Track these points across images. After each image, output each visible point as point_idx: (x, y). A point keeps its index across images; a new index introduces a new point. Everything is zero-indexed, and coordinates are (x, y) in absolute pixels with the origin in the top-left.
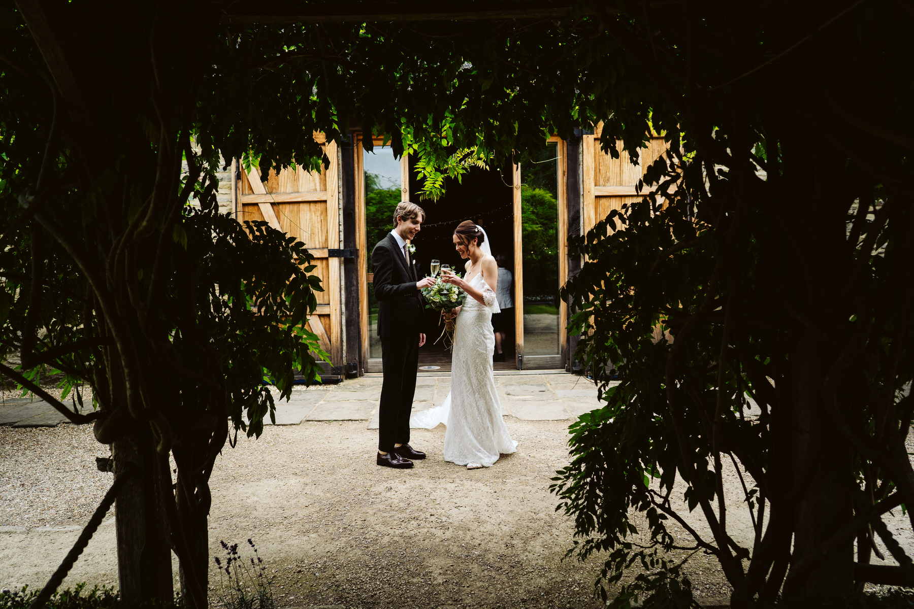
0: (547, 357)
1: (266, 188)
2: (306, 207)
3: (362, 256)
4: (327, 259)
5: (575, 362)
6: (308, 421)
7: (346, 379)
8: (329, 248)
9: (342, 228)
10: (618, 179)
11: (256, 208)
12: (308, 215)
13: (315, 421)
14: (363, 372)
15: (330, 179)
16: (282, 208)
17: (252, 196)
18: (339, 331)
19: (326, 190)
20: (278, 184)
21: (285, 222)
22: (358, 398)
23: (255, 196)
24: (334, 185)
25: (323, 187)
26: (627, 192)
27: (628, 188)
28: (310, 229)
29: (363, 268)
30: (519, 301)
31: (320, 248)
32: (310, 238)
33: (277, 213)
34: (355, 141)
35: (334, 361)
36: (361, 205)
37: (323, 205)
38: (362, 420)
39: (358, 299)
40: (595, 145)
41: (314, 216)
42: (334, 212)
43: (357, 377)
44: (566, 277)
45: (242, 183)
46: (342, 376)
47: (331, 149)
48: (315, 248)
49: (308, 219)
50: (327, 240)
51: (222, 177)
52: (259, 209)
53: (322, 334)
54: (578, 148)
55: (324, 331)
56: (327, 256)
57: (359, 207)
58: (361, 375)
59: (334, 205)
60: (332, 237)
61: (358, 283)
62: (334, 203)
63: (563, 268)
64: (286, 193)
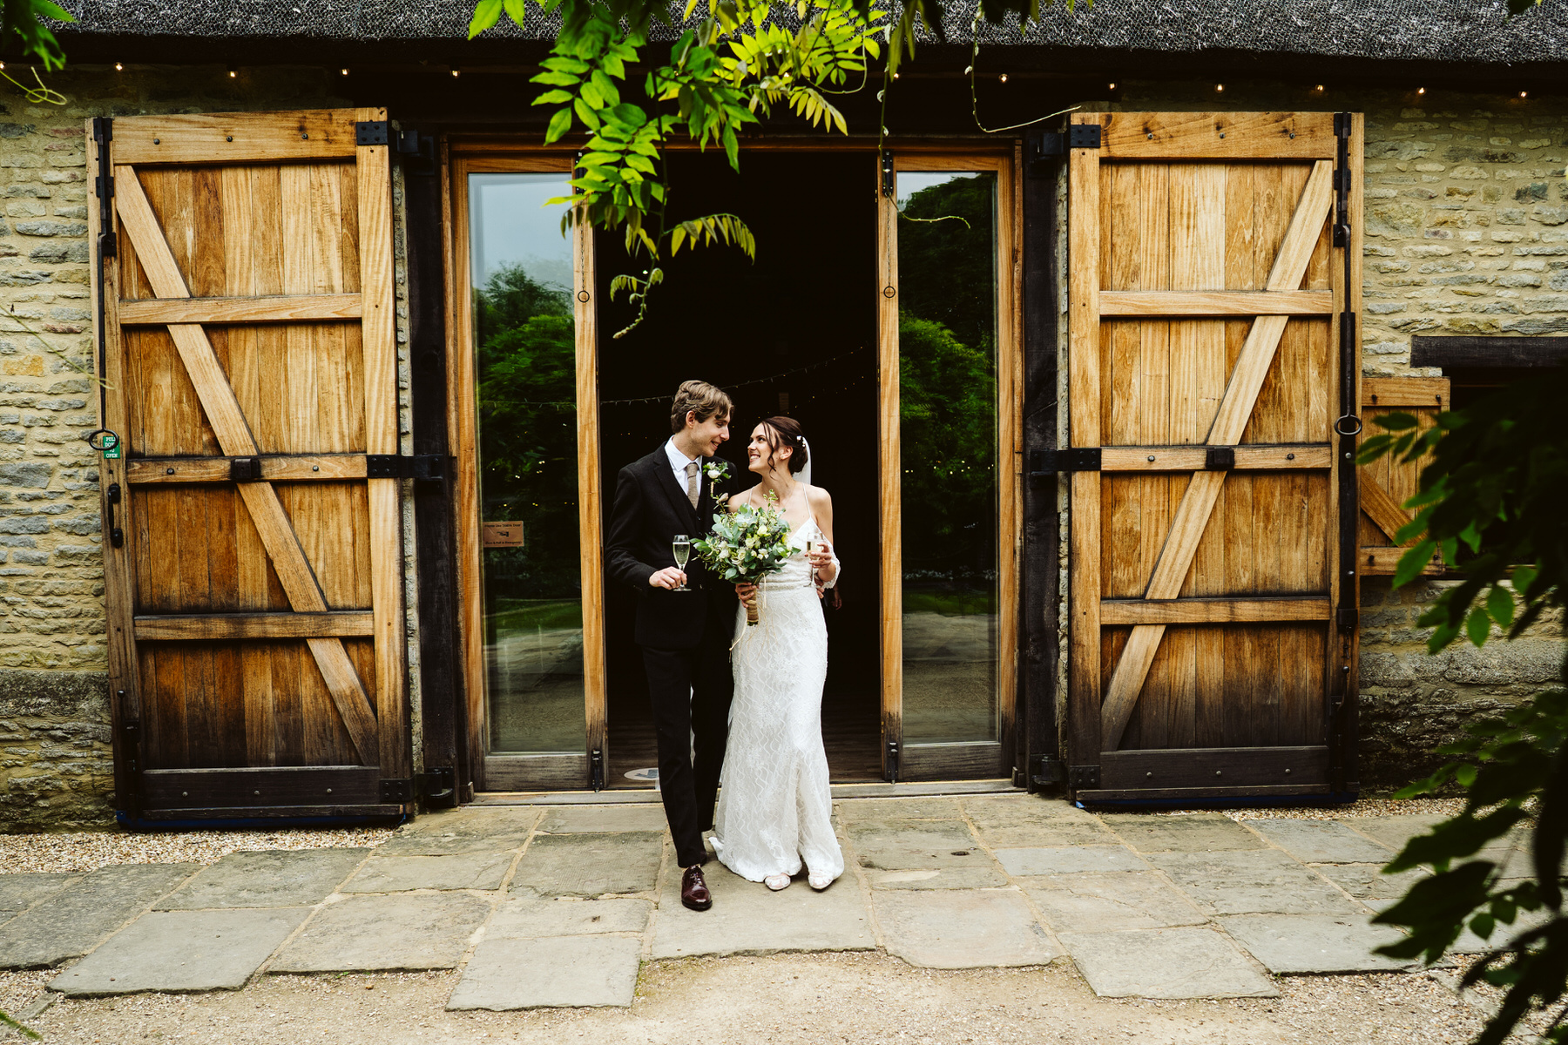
0: (965, 747)
1: (191, 282)
2: (304, 336)
3: (468, 475)
4: (362, 483)
5: (1040, 763)
6: (272, 974)
7: (422, 812)
8: (370, 453)
9: (406, 397)
10: (1163, 272)
11: (162, 338)
12: (310, 361)
13: (294, 974)
14: (472, 791)
15: (371, 259)
16: (237, 340)
17: (148, 305)
18: (400, 681)
19: (358, 290)
20: (224, 272)
21: (246, 379)
22: (440, 882)
23: (158, 304)
24: (381, 277)
25: (350, 282)
26: (1187, 307)
27: (1189, 295)
28: (315, 399)
29: (469, 509)
30: (891, 599)
31: (343, 453)
32: (315, 425)
33: (222, 352)
34: (445, 157)
35: (387, 765)
36: (462, 337)
37: (351, 332)
38: (437, 969)
39: (456, 594)
40: (1101, 177)
41: (325, 363)
42: (383, 351)
43: (455, 807)
44: (1018, 534)
45: (121, 267)
46: (408, 808)
47: (373, 173)
48: (331, 453)
49: (310, 370)
50: (362, 428)
51: (64, 250)
52: (170, 341)
53: (352, 692)
54: (1054, 186)
55: (357, 682)
56: (364, 474)
57: (455, 339)
58: (466, 799)
59: (381, 332)
60: (376, 422)
61: (453, 550)
62: (381, 325)
63: (1008, 512)
64: (248, 298)
